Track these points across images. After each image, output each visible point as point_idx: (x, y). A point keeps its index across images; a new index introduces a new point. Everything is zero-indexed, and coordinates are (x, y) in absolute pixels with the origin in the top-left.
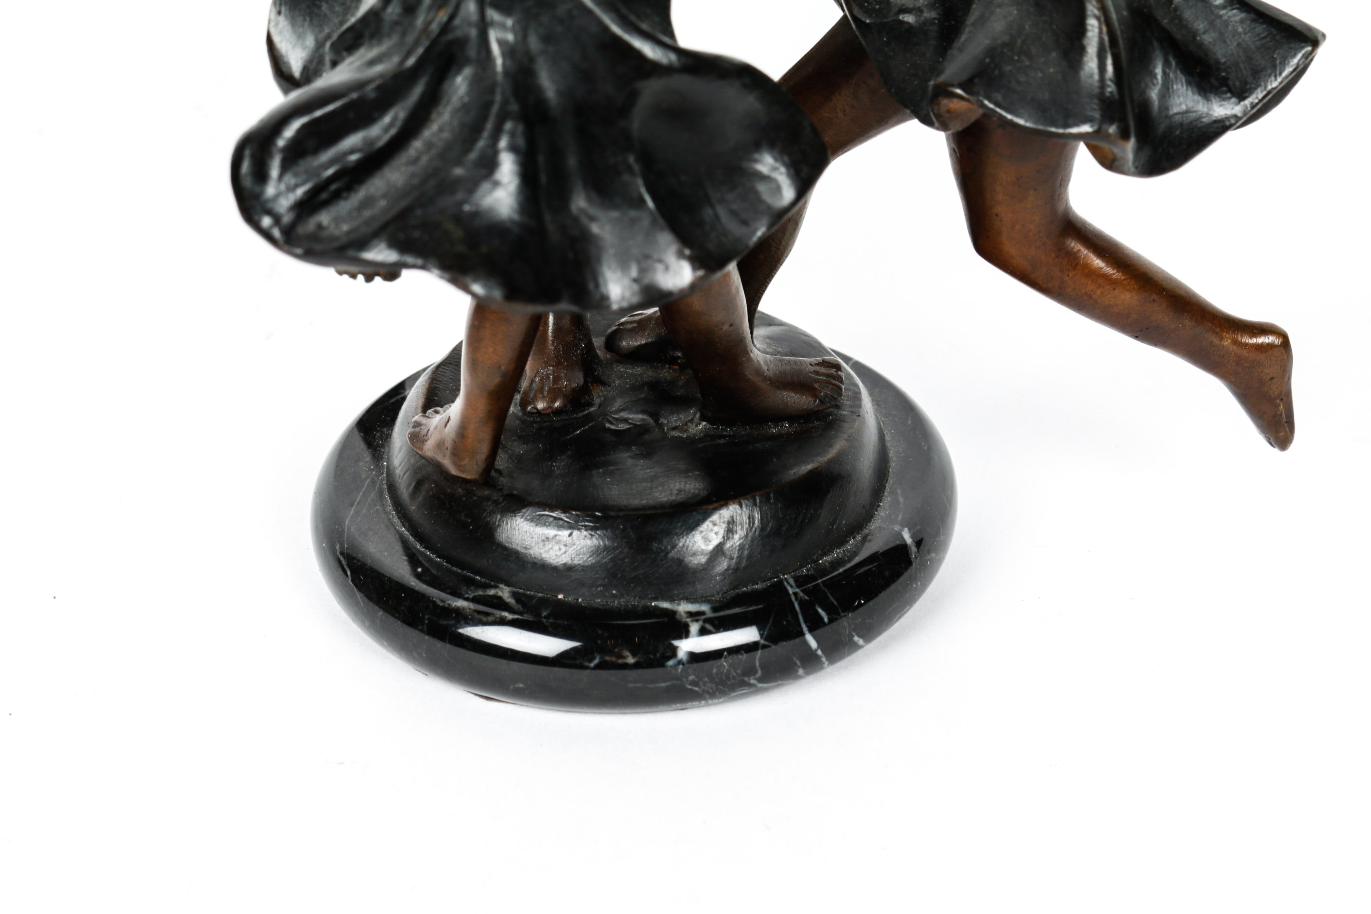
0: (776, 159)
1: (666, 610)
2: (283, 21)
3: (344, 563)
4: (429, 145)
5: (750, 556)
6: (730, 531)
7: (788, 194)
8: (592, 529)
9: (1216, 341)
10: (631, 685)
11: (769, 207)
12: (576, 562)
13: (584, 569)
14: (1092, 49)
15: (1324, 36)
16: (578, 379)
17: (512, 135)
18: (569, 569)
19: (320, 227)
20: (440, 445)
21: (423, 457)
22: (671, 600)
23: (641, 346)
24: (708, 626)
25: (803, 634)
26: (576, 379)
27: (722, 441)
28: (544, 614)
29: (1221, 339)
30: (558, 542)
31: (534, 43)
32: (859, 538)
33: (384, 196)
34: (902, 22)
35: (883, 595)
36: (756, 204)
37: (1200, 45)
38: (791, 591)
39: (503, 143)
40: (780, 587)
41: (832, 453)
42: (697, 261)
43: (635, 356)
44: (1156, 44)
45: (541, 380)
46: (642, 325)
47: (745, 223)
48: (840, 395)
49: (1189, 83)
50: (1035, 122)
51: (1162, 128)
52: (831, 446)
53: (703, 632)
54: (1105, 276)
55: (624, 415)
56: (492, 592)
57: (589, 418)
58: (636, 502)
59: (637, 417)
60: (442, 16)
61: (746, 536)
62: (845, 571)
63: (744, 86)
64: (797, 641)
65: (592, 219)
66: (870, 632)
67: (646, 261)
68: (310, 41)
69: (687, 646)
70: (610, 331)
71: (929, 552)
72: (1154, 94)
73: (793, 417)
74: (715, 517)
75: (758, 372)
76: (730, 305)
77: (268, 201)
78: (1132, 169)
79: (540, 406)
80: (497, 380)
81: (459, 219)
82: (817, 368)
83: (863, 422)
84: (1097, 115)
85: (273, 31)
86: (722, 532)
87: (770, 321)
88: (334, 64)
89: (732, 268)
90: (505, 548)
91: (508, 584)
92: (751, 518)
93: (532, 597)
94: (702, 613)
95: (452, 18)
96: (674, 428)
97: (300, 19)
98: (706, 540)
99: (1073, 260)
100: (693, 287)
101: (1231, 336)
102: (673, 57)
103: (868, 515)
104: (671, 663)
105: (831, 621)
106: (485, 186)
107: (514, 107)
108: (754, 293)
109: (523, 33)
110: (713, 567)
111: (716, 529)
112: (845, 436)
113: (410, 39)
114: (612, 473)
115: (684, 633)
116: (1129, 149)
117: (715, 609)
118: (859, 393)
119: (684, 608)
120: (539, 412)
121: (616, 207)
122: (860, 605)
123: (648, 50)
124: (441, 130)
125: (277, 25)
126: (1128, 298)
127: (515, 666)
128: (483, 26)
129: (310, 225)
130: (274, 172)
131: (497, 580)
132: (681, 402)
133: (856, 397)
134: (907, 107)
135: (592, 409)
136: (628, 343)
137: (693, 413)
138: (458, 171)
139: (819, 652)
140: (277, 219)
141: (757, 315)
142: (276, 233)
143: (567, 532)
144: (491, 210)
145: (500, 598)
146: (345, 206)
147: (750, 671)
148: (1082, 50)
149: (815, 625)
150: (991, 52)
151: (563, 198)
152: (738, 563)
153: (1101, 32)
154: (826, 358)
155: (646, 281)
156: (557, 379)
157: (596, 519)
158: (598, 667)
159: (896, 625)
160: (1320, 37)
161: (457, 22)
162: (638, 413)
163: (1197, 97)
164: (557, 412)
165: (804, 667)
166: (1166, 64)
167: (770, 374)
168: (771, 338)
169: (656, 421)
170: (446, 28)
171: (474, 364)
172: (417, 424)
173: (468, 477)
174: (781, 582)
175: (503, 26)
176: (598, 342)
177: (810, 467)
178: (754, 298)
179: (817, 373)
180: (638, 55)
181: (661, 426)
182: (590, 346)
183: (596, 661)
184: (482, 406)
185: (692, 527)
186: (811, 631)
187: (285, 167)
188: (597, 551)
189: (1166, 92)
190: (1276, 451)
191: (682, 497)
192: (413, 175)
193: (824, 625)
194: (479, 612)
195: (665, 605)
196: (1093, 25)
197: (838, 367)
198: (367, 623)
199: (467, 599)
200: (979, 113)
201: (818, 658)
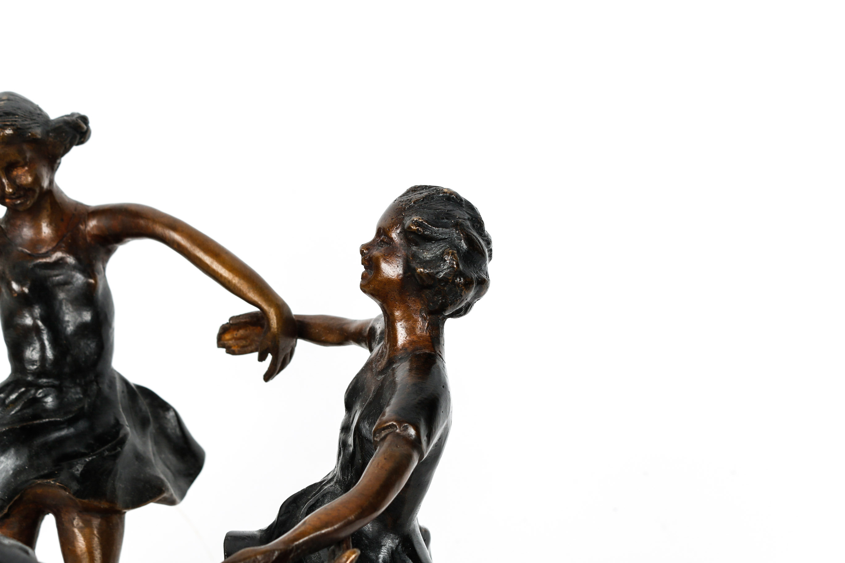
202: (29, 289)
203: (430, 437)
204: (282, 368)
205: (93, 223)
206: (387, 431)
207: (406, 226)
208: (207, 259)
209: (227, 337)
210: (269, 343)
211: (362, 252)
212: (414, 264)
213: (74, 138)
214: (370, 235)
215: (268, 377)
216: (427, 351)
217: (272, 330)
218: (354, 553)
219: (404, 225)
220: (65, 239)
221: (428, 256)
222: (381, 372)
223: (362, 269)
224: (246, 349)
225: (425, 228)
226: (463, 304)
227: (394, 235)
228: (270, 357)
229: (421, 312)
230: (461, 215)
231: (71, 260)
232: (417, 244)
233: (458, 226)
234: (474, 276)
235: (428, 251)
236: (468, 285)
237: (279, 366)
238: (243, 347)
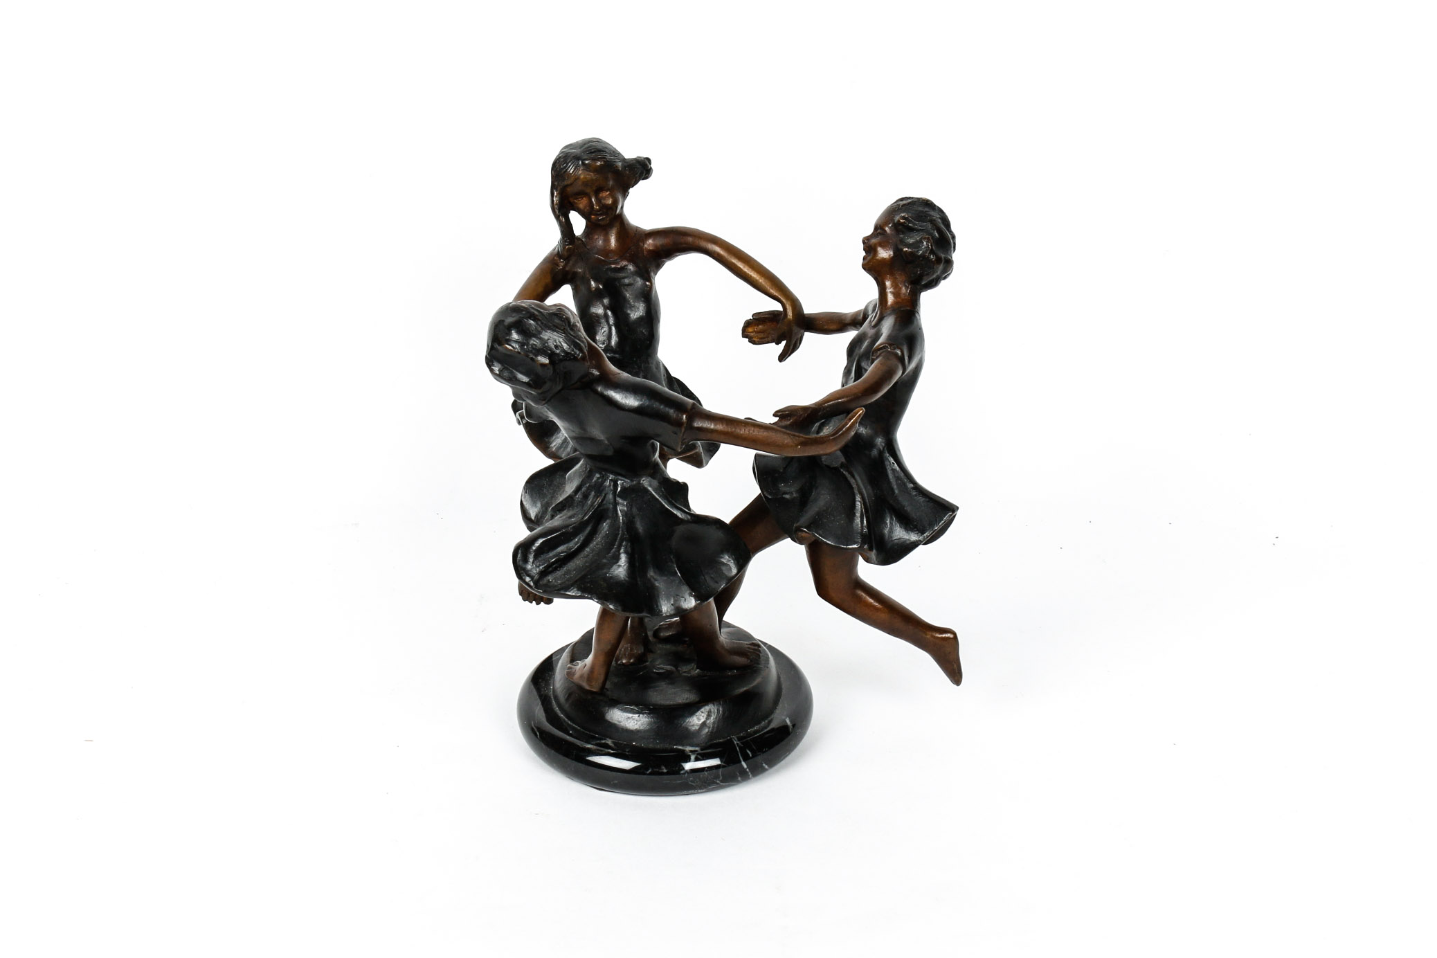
0: (729, 557)
1: (680, 749)
2: (527, 497)
3: (536, 730)
4: (593, 550)
5: (718, 726)
6: (709, 716)
7: (734, 571)
8: (649, 714)
9: (924, 635)
10: (665, 782)
11: (726, 576)
12: (641, 728)
13: (645, 731)
14: (858, 515)
15: (958, 508)
16: (641, 650)
17: (626, 547)
18: (637, 731)
19: (549, 581)
20: (581, 676)
21: (573, 682)
22: (683, 746)
23: (670, 635)
24: (699, 757)
25: (741, 762)
26: (640, 650)
27: (706, 678)
28: (627, 750)
29: (926, 635)
30: (634, 719)
31: (634, 510)
32: (766, 721)
33: (574, 570)
34: (784, 498)
35: (776, 748)
36: (721, 575)
37: (906, 511)
38: (735, 742)
39: (622, 550)
40: (731, 741)
41: (755, 683)
42: (697, 598)
43: (667, 640)
44: (887, 511)
45: (625, 650)
46: (671, 625)
47: (717, 582)
48: (760, 658)
49: (901, 527)
50: (835, 543)
51: (889, 545)
52: (754, 680)
53: (697, 760)
54: (874, 606)
55: (662, 666)
56: (603, 741)
57: (645, 667)
58: (668, 703)
59: (669, 667)
60: (599, 500)
61: (716, 718)
62: (760, 735)
63: (717, 528)
64: (738, 765)
65: (656, 580)
66: (772, 763)
67: (677, 597)
68: (539, 505)
69: (688, 766)
70: (655, 628)
71: (798, 728)
72: (886, 531)
73: (739, 668)
74: (702, 710)
75: (723, 647)
76: (710, 616)
77: (528, 571)
78: (876, 562)
79: (624, 661)
80: (609, 647)
81: (606, 579)
82: (750, 646)
83: (770, 671)
84: (860, 541)
85: (523, 499)
86: (705, 716)
87: (729, 625)
88: (553, 517)
89: (711, 600)
90: (610, 722)
91: (610, 738)
92: (718, 710)
93: (622, 744)
94: (696, 751)
95: (603, 501)
96: (685, 672)
97: (535, 495)
98: (699, 719)
99: (859, 599)
100: (695, 607)
101: (930, 633)
102: (689, 517)
103: (772, 712)
104: (682, 772)
105: (753, 756)
106: (615, 567)
107: (626, 536)
108: (722, 612)
109: (630, 506)
110: (701, 731)
111: (703, 715)
112: (761, 676)
113: (586, 508)
114: (657, 691)
115: (688, 759)
116: (873, 554)
117: (702, 750)
118: (769, 658)
119: (688, 749)
120: (623, 664)
121: (666, 575)
122: (766, 751)
123: (679, 514)
124: (597, 544)
125: (525, 497)
126: (884, 616)
127: (614, 774)
128: (615, 504)
129: (545, 581)
130: (531, 560)
131: (605, 736)
132: (687, 661)
133: (767, 659)
134: (786, 533)
135: (647, 663)
136: (664, 634)
137: (693, 665)
138: (605, 561)
139: (748, 770)
140: (532, 578)
141: (723, 622)
142: (532, 584)
143: (637, 715)
144: (617, 576)
145: (607, 744)
146: (559, 573)
147: (717, 777)
148: (854, 515)
149: (746, 758)
150: (818, 514)
151: (645, 572)
152: (713, 729)
153: (861, 507)
154: (754, 642)
155: (677, 605)
156: (631, 650)
157: (650, 709)
158: (650, 774)
159: (783, 762)
160: (955, 508)
161: (604, 502)
162: (669, 665)
163: (904, 533)
164: (632, 664)
165: (741, 777)
166: (891, 519)
167: (728, 648)
168: (729, 633)
169: (677, 669)
170: (600, 505)
171: (598, 640)
172: (569, 668)
173: (595, 690)
174: (731, 739)
175: (623, 505)
176: (650, 634)
177: (745, 689)
178: (721, 614)
179: (749, 648)
180: (676, 516)
181: (678, 671)
182: (646, 635)
183: (650, 771)
184: (602, 659)
185: (692, 713)
186: (744, 761)
187: (536, 557)
188: (650, 724)
189: (891, 531)
190: (955, 686)
191: (688, 701)
192: (586, 562)
193: (751, 758)
194: (598, 750)
195: (680, 747)
196: (858, 505)
197: (759, 646)
198: (546, 756)
199: (592, 744)
200: (813, 539)
201: (747, 772)
202: (603, 286)
203: (910, 358)
204: (793, 351)
205: (650, 242)
206: (881, 351)
207: (896, 221)
208: (740, 265)
209: (750, 330)
210: (786, 328)
211: (864, 242)
212: (900, 247)
213: (642, 173)
214: (869, 231)
215: (782, 357)
216: (908, 308)
217: (789, 317)
218: (862, 409)
219: (894, 220)
220: (629, 251)
221: (911, 241)
222: (875, 326)
223: (864, 254)
224: (763, 340)
225: (910, 222)
226: (934, 276)
227: (887, 229)
228: (784, 343)
229: (905, 283)
230: (935, 215)
231: (631, 267)
232: (903, 233)
233: (932, 222)
234: (943, 256)
235: (911, 238)
236: (939, 260)
237: (791, 347)
238: (761, 338)
